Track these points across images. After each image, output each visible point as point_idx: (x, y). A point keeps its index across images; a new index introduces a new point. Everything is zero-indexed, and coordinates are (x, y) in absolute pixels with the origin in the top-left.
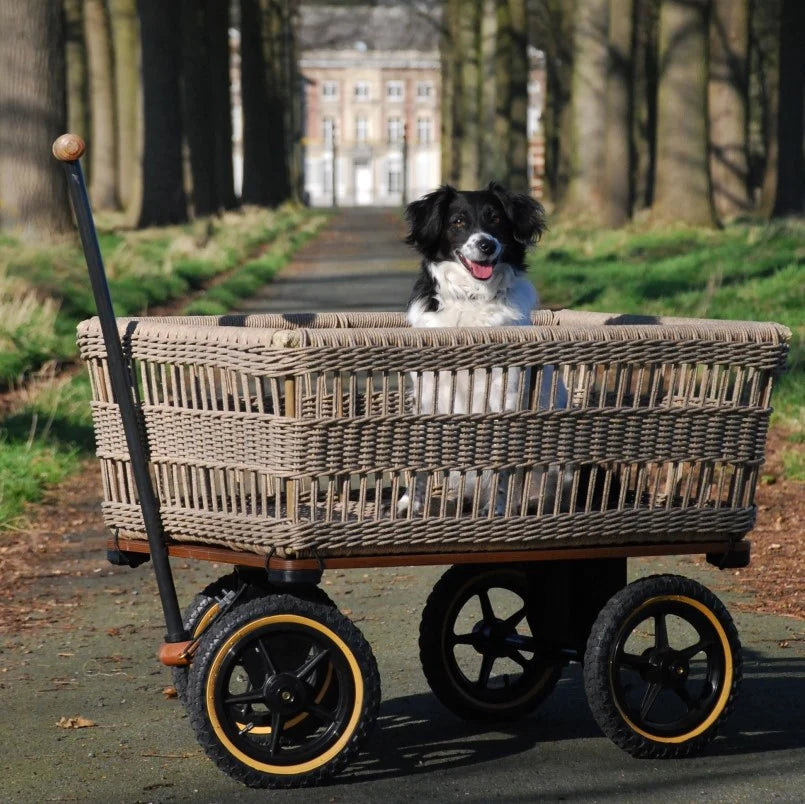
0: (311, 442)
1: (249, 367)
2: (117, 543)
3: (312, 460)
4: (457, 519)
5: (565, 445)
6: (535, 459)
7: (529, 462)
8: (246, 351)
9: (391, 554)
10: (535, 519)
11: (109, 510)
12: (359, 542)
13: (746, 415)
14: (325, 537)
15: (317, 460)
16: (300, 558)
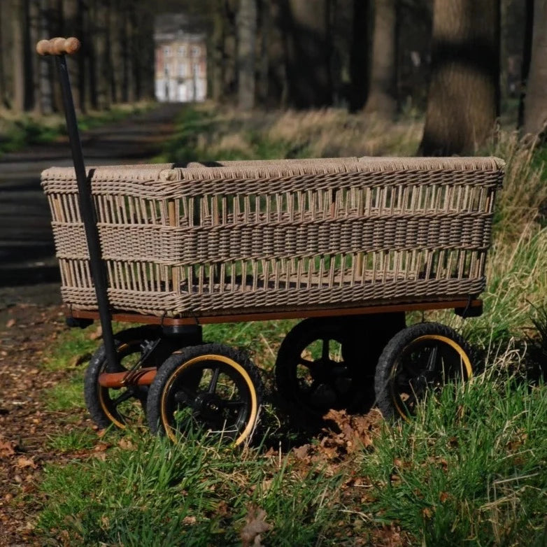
0: (187, 242)
1: (145, 194)
2: (71, 313)
3: (188, 253)
4: (286, 289)
5: (357, 240)
6: (336, 249)
7: (333, 252)
8: (143, 184)
9: (243, 314)
10: (338, 289)
11: (65, 292)
12: (221, 306)
13: (476, 217)
14: (198, 303)
15: (191, 253)
16: (182, 317)
